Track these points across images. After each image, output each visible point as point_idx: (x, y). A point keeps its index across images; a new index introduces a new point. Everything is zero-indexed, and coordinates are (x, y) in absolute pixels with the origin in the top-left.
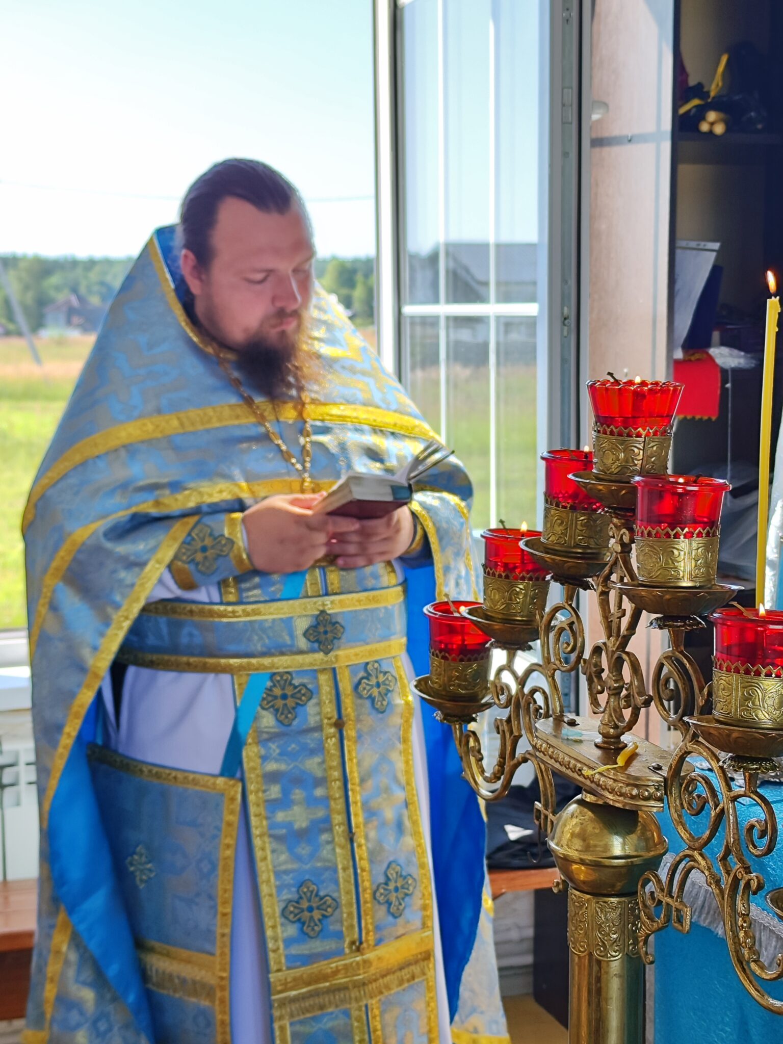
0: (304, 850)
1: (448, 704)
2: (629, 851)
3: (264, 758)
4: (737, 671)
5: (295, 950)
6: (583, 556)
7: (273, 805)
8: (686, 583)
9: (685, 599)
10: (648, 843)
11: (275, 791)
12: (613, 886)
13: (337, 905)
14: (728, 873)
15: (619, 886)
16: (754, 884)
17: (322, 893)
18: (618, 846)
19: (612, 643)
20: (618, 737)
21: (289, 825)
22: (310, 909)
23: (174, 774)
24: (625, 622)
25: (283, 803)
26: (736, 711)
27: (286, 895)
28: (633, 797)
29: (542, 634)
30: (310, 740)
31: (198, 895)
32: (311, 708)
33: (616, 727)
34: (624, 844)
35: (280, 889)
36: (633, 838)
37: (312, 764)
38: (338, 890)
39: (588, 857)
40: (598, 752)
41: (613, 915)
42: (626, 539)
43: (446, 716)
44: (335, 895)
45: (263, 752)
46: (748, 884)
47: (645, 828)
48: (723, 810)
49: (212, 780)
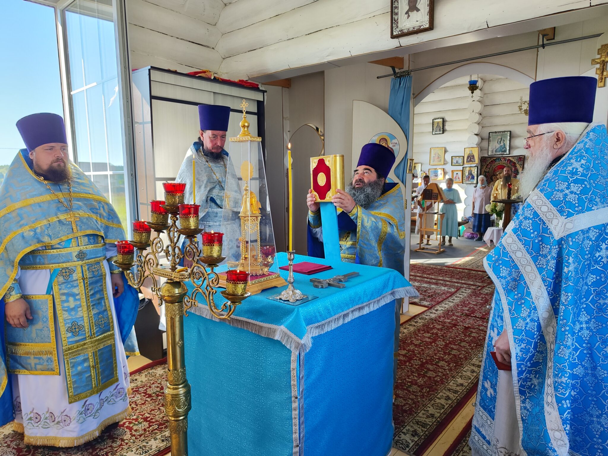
0: (73, 313)
1: (124, 266)
2: (180, 292)
3: (60, 289)
4: (209, 245)
5: (71, 340)
6: (162, 225)
7: (63, 302)
8: (193, 228)
9: (193, 231)
10: (184, 289)
11: (64, 298)
12: (176, 301)
13: (84, 327)
14: (208, 291)
15: (177, 300)
16: (214, 293)
17: (79, 324)
18: (177, 291)
19: (172, 245)
20: (175, 266)
21: (68, 307)
22: (75, 329)
23: (32, 296)
24: (176, 240)
25: (67, 301)
26: (209, 254)
27: (68, 325)
28: (182, 278)
29: (151, 245)
30: (75, 284)
31: (43, 327)
32: (74, 275)
33: (175, 264)
34: (178, 291)
35: (65, 324)
36: (180, 289)
37: (75, 291)
38: (84, 323)
39: (170, 295)
40: (171, 270)
41: (177, 307)
42: (175, 220)
43: (123, 269)
44: (83, 324)
45: (60, 288)
46: (213, 292)
47: (183, 286)
48: (205, 278)
49: (44, 296)
